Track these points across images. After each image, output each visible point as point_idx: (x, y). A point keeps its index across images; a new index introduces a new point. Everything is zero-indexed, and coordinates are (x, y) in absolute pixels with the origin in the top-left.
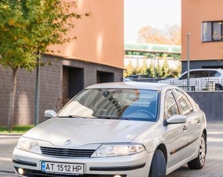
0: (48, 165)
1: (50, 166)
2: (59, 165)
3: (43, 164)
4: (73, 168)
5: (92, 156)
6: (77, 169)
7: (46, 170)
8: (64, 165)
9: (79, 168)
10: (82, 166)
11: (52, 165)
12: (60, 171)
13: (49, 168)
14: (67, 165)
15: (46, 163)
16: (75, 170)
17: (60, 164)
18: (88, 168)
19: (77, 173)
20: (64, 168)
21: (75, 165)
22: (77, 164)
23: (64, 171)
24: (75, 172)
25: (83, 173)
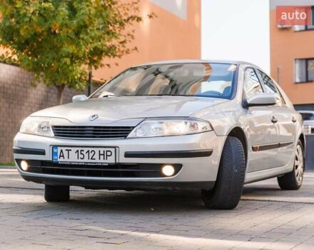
0: (62, 151)
1: (65, 153)
2: (78, 151)
3: (55, 150)
4: (100, 155)
5: (129, 136)
6: (105, 155)
7: (59, 160)
8: (86, 149)
9: (109, 153)
10: (113, 150)
11: (68, 150)
12: (80, 160)
13: (63, 156)
14: (90, 149)
15: (59, 149)
16: (102, 157)
17: (80, 149)
18: (122, 154)
19: (105, 161)
20: (86, 155)
21: (102, 150)
22: (105, 147)
23: (86, 160)
24: (102, 160)
25: (114, 162)
